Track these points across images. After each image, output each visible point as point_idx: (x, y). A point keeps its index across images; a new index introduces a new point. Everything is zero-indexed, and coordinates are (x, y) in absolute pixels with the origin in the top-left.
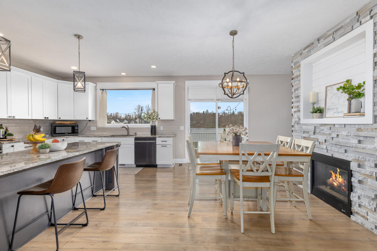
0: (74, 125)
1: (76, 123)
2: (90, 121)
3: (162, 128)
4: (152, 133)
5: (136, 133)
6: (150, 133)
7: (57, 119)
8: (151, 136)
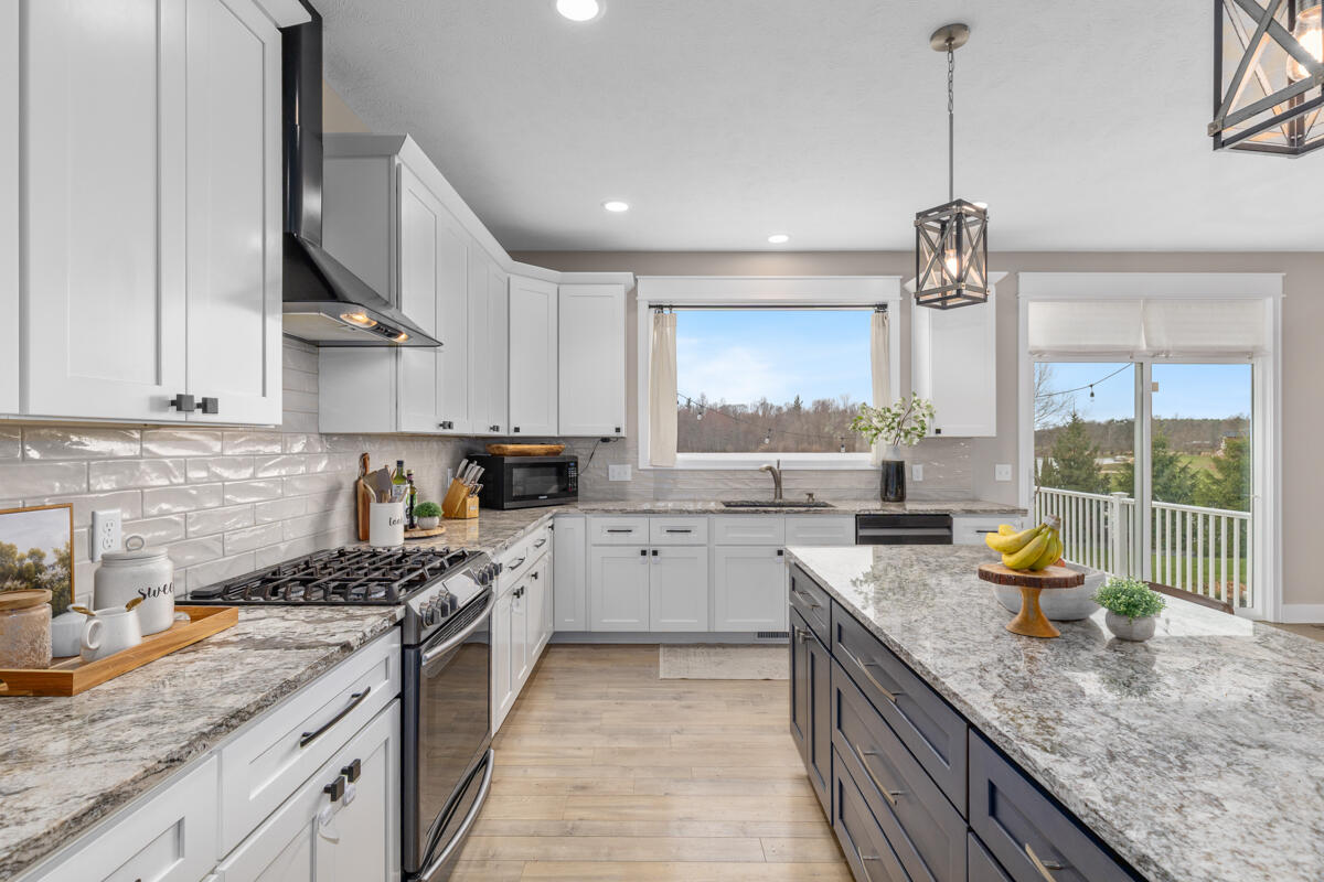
0: (564, 459)
2: (605, 440)
3: (920, 474)
4: (885, 496)
5: (811, 495)
7: (504, 435)
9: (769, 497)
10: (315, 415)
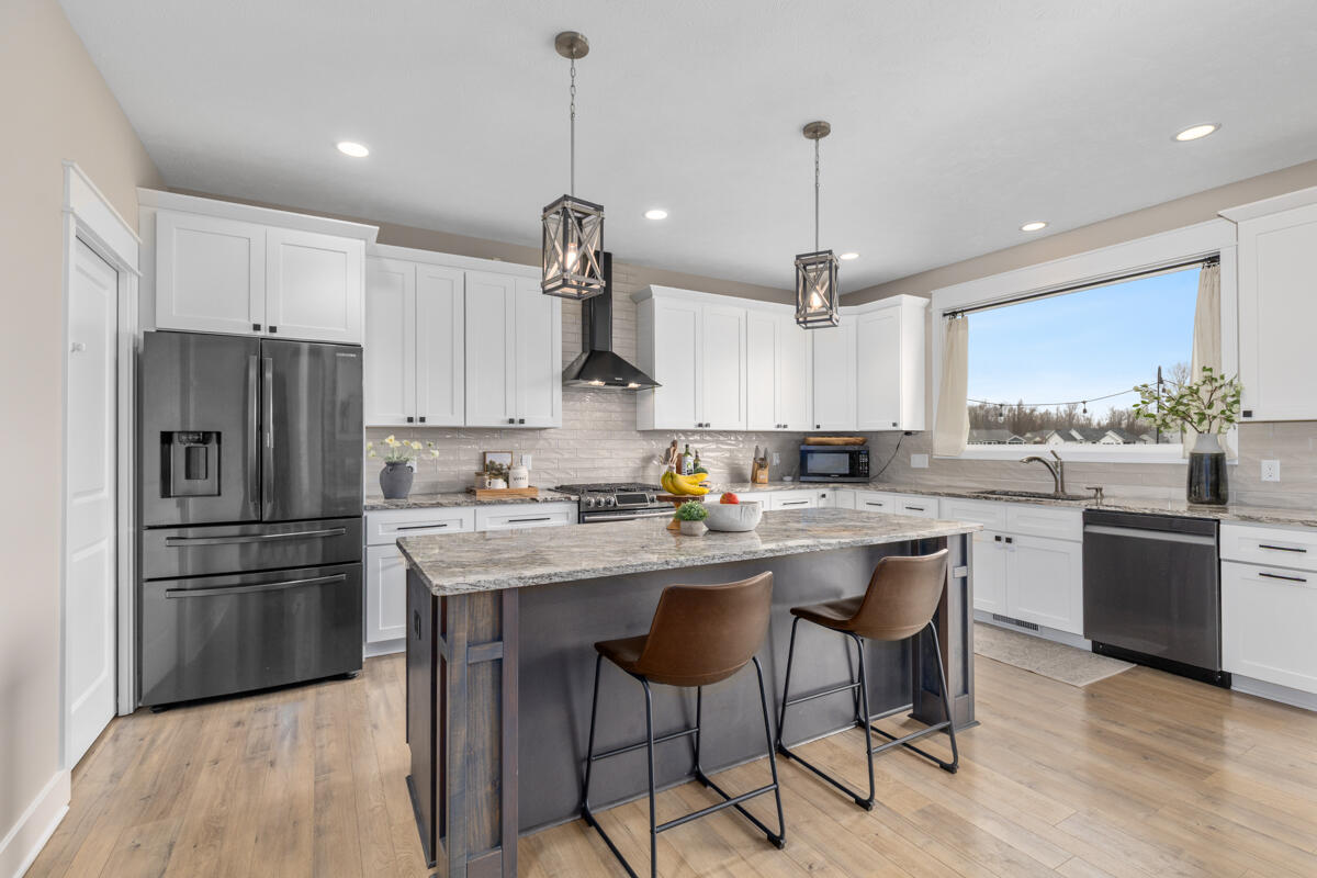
0: (856, 448)
1: (864, 442)
2: (908, 433)
3: (1271, 470)
4: (1194, 496)
5: (1098, 490)
6: (1183, 492)
7: (811, 430)
8: (1190, 509)
9: (1051, 491)
10: (635, 422)
